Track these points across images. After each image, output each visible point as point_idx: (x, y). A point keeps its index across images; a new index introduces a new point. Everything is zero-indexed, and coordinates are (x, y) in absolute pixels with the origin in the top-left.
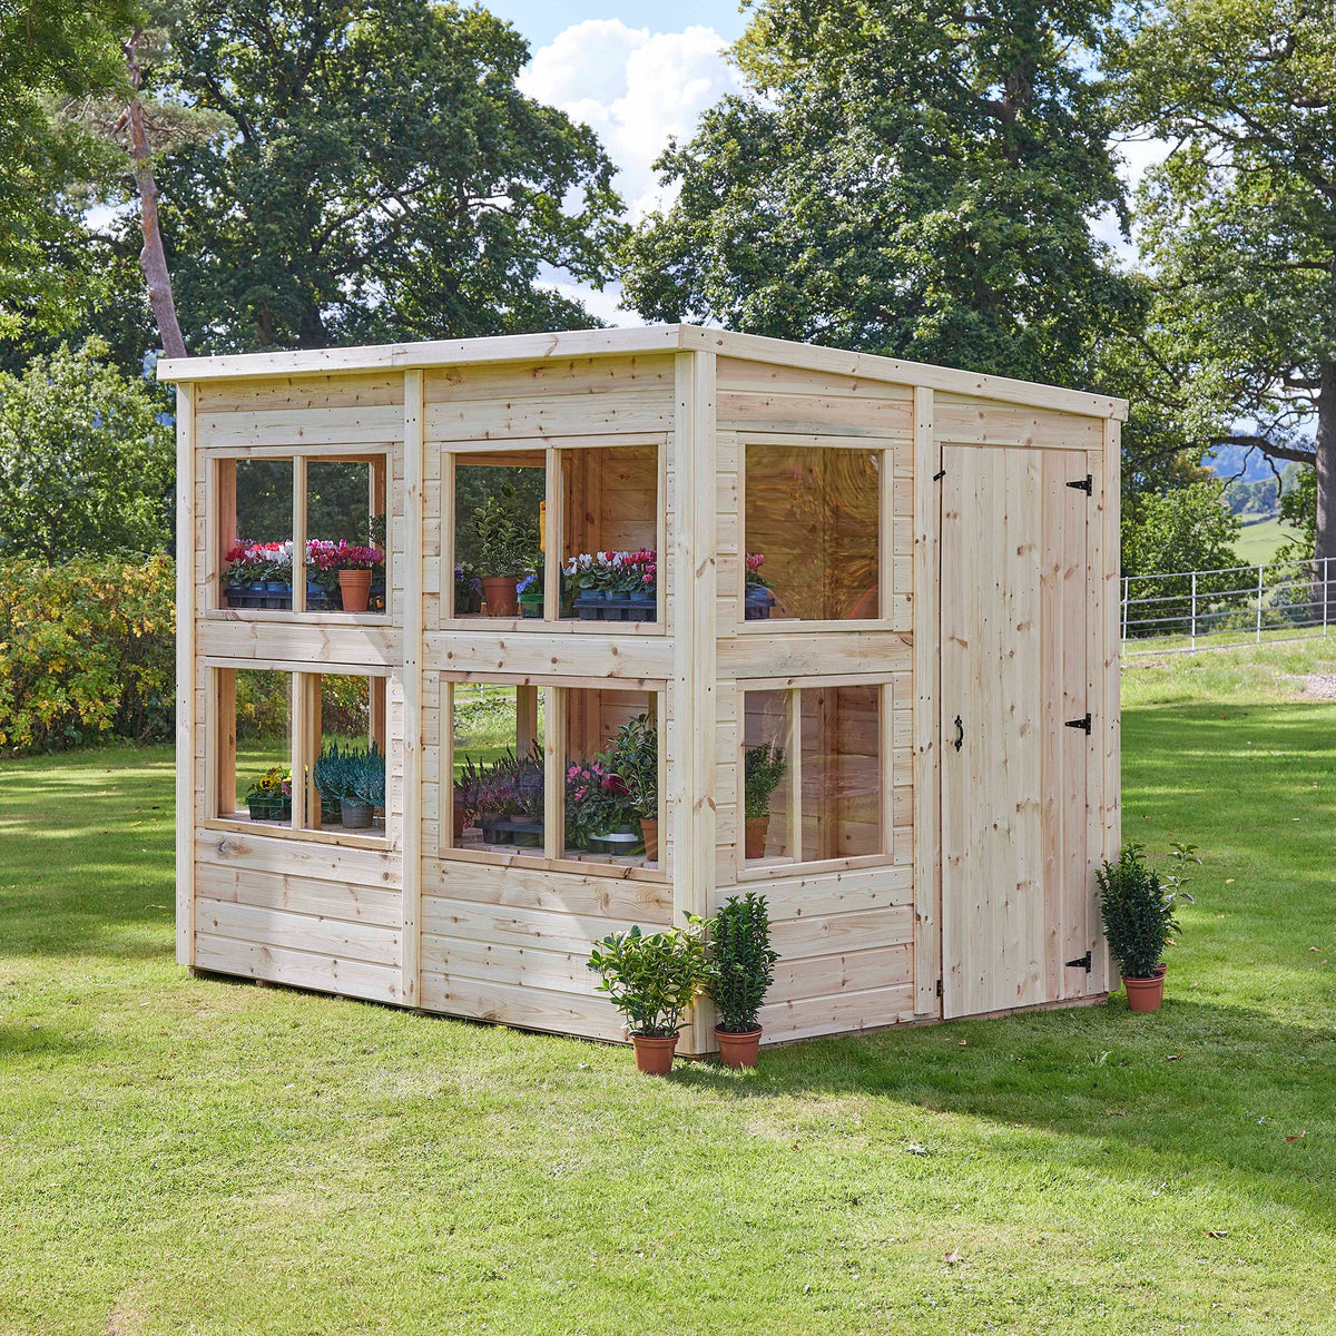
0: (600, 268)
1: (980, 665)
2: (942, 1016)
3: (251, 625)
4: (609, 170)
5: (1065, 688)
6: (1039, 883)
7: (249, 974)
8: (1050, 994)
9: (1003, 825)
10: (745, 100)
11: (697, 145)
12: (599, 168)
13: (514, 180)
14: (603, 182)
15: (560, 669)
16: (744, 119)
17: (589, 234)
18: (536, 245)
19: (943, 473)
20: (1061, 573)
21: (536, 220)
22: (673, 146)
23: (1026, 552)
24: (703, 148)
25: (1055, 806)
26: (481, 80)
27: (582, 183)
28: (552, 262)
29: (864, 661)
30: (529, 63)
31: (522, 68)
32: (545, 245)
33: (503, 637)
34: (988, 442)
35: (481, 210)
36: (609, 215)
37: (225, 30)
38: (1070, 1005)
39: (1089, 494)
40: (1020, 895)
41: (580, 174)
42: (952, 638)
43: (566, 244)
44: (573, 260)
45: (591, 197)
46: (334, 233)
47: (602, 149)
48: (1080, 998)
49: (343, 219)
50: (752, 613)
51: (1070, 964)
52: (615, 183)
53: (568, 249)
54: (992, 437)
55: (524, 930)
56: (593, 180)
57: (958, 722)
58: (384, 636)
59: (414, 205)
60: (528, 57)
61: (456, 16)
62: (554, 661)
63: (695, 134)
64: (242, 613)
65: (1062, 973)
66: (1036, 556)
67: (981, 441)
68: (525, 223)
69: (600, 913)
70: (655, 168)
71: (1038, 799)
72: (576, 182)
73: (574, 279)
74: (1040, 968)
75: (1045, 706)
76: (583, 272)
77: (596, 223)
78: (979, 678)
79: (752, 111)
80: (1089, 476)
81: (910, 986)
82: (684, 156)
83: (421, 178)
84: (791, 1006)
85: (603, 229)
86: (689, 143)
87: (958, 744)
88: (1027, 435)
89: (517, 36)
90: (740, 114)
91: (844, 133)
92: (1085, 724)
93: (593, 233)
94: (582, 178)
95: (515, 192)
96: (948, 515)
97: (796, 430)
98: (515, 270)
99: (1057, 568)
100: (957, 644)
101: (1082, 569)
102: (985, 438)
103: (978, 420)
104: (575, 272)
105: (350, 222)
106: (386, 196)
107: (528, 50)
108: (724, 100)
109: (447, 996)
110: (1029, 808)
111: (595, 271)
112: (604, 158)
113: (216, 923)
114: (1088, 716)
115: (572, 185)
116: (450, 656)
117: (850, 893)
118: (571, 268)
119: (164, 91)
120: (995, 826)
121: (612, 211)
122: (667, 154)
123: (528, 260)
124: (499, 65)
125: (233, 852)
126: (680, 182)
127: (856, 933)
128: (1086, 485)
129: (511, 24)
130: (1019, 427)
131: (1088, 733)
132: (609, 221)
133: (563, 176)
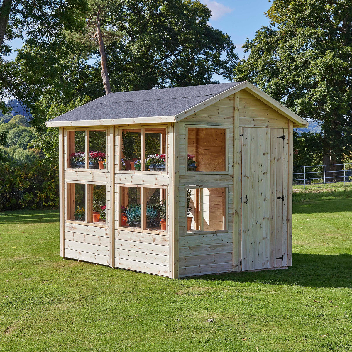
0: (231, 75)
1: (252, 183)
2: (241, 270)
3: (76, 172)
4: (234, 47)
5: (277, 189)
6: (269, 238)
7: (76, 259)
8: (272, 266)
9: (259, 223)
10: (269, 27)
11: (255, 40)
12: (231, 47)
13: (206, 50)
14: (232, 51)
15: (145, 183)
16: (268, 33)
17: (228, 65)
18: (213, 69)
19: (242, 135)
20: (276, 160)
21: (213, 61)
22: (248, 41)
23: (266, 155)
24: (256, 41)
25: (273, 218)
26: (197, 22)
27: (226, 51)
28: (218, 73)
29: (220, 182)
30: (211, 17)
31: (209, 18)
32: (216, 68)
33: (132, 175)
34: (255, 127)
35: (198, 59)
36: (234, 60)
37: (125, 9)
38: (277, 269)
39: (284, 140)
40: (264, 241)
41: (225, 48)
42: (245, 176)
43: (221, 68)
44: (223, 73)
45: (228, 55)
46: (156, 65)
47: (232, 41)
48: (280, 267)
49: (159, 62)
50: (189, 170)
51: (278, 258)
52: (235, 51)
53: (222, 70)
54: (257, 125)
55: (137, 247)
56: (229, 50)
57: (246, 197)
58: (106, 175)
59: (179, 57)
60: (211, 15)
61: (190, 4)
62: (143, 181)
63: (254, 37)
64: (74, 169)
65: (275, 260)
66: (269, 156)
67: (253, 126)
68: (210, 63)
69: (153, 243)
70: (243, 47)
71: (269, 217)
72: (224, 51)
73: (224, 78)
74: (269, 259)
75: (271, 193)
76: (226, 76)
77: (230, 62)
78: (252, 186)
79: (270, 30)
80: (284, 135)
81: (232, 263)
82: (251, 43)
83: (180, 50)
84: (200, 267)
85: (232, 64)
86: (252, 40)
87: (246, 203)
88: (266, 125)
89: (208, 9)
90: (267, 32)
91: (296, 37)
92: (282, 198)
93: (229, 65)
94: (226, 50)
95: (206, 54)
96: (244, 145)
97: (202, 124)
98: (206, 76)
99: (275, 159)
100: (246, 178)
101: (282, 159)
102: (254, 126)
103: (253, 121)
104: (224, 76)
105: (161, 62)
106: (171, 55)
107: (211, 13)
108: (262, 27)
109: (120, 264)
110: (266, 219)
111: (230, 76)
112: (232, 44)
113: (69, 246)
114: (283, 196)
115: (223, 51)
116: (120, 180)
117: (216, 239)
118: (223, 75)
119: (109, 26)
120: (257, 223)
121: (234, 59)
122: (246, 43)
123: (210, 73)
124: (203, 18)
125: (72, 229)
126: (250, 51)
127: (218, 249)
128: (283, 138)
129: (206, 6)
130: (264, 123)
131: (283, 200)
132: (234, 62)
133: (220, 48)
